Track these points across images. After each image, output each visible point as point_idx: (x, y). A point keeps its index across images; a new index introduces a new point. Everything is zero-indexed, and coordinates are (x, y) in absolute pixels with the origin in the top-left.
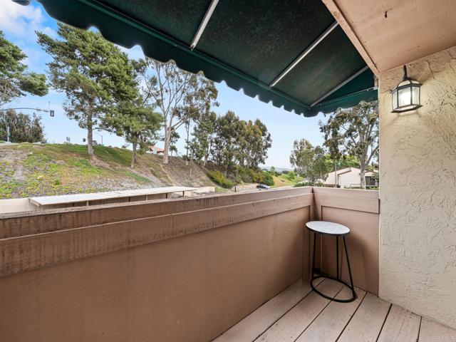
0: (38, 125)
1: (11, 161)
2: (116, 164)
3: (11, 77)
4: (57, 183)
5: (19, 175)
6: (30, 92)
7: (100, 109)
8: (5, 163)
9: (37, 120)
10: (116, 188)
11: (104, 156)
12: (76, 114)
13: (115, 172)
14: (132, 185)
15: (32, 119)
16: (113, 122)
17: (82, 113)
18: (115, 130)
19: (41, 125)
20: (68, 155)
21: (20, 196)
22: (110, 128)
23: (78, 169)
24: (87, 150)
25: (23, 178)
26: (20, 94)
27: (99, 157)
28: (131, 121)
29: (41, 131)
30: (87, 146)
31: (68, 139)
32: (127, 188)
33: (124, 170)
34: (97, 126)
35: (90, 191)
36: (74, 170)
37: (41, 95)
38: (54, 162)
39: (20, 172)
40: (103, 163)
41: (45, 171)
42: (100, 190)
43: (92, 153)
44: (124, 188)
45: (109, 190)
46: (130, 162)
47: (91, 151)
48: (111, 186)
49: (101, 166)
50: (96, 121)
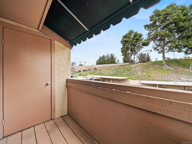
0: (148, 56)
1: (138, 69)
2: (178, 67)
3: (140, 43)
4: (149, 76)
5: (139, 74)
6: (144, 46)
7: (168, 42)
8: (137, 70)
9: (148, 54)
10: (176, 80)
11: (171, 64)
12: (157, 48)
13: (177, 72)
14: (188, 79)
15: (147, 54)
16: (175, 46)
17: (160, 47)
18: (177, 49)
19: (149, 56)
20: (154, 66)
21: (139, 80)
22: (173, 50)
23: (157, 71)
24: (162, 62)
25: (140, 74)
26: (142, 47)
27: (168, 65)
28: (188, 42)
29: (149, 58)
30: (162, 61)
31: (156, 59)
32: (184, 81)
33: (184, 71)
34: (167, 51)
35: (162, 81)
36: (156, 71)
37: (147, 45)
38: (149, 69)
39: (139, 72)
40: (170, 68)
41: (146, 72)
42: (166, 81)
43: (165, 63)
44: (181, 80)
45: (172, 81)
46: (189, 66)
47: (164, 63)
48: (173, 79)
49: (169, 69)
50: (166, 49)
